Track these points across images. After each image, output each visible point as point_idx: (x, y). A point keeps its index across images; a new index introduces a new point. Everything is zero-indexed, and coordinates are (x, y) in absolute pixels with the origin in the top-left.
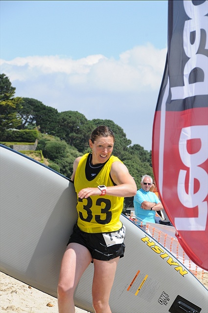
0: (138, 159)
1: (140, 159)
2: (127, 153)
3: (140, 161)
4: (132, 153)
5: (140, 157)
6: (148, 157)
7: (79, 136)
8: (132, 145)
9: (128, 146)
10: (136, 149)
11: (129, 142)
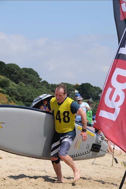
5: (46, 87)
6: (50, 87)
7: (16, 76)
8: (42, 81)
9: (40, 82)
10: (44, 83)
11: (41, 79)
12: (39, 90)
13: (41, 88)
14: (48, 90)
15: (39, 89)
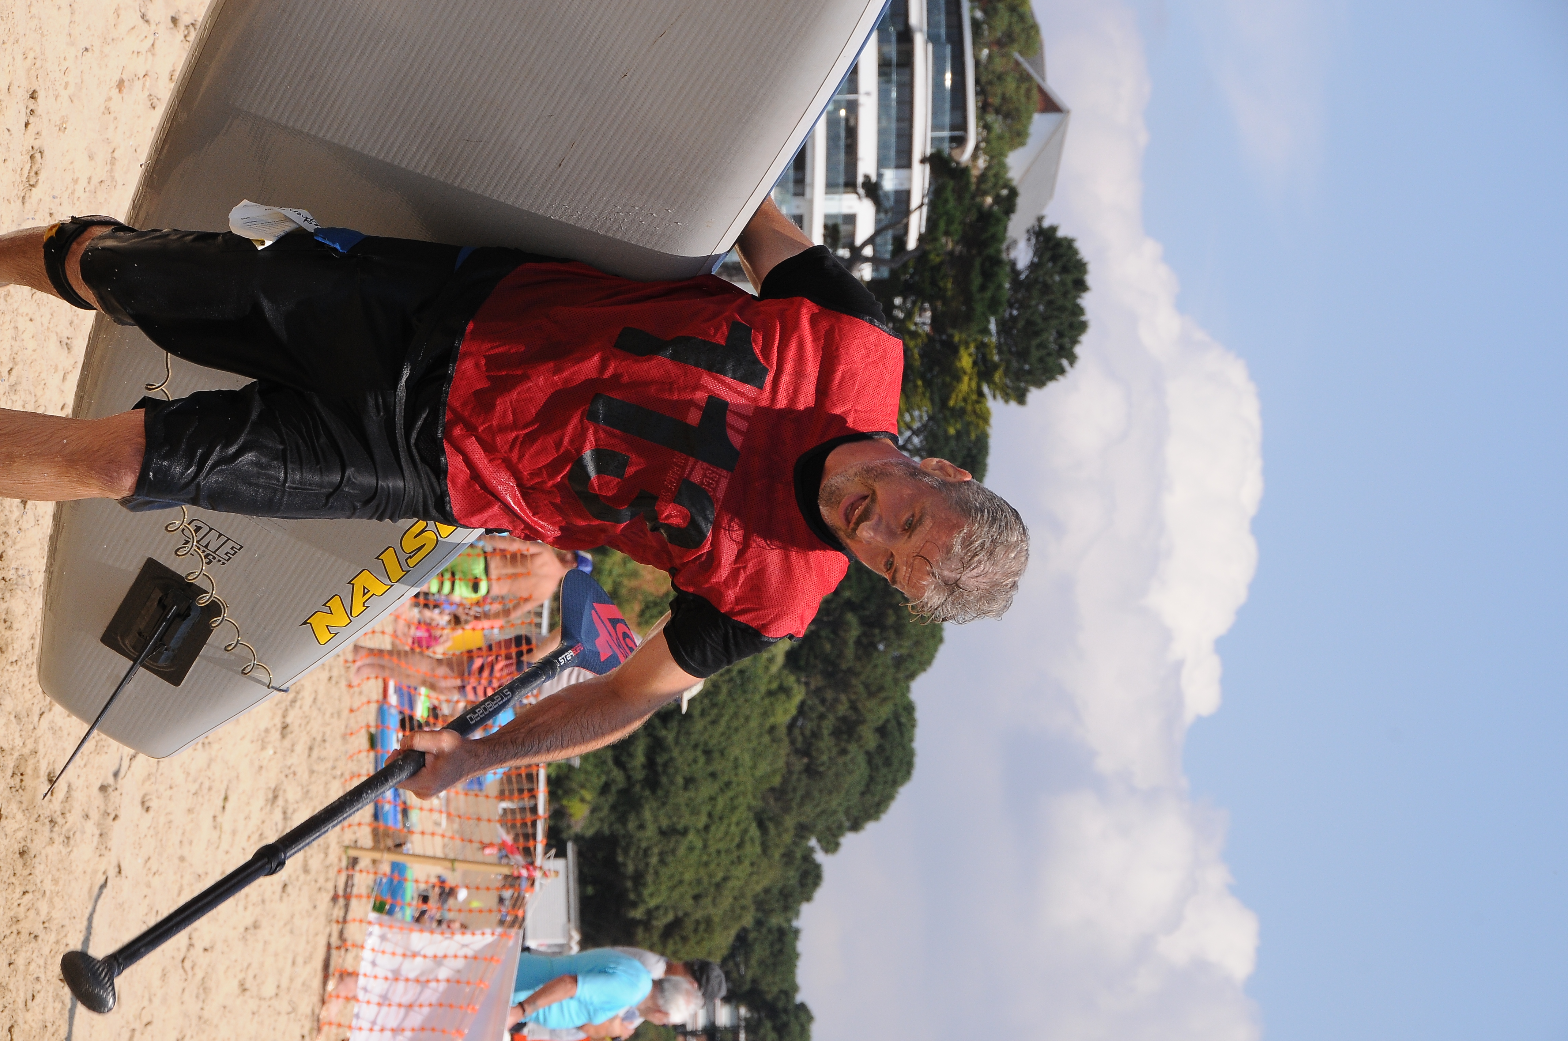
0: (765, 882)
1: (767, 891)
2: (788, 838)
3: (758, 888)
4: (788, 857)
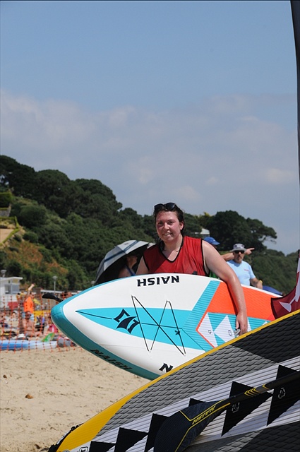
2: (117, 218)
3: (132, 227)
4: (123, 218)
6: (142, 222)
7: (61, 198)
8: (123, 209)
9: (119, 211)
10: (128, 213)
11: (120, 205)
12: (115, 231)
13: (121, 227)
14: (136, 231)
15: (115, 228)
